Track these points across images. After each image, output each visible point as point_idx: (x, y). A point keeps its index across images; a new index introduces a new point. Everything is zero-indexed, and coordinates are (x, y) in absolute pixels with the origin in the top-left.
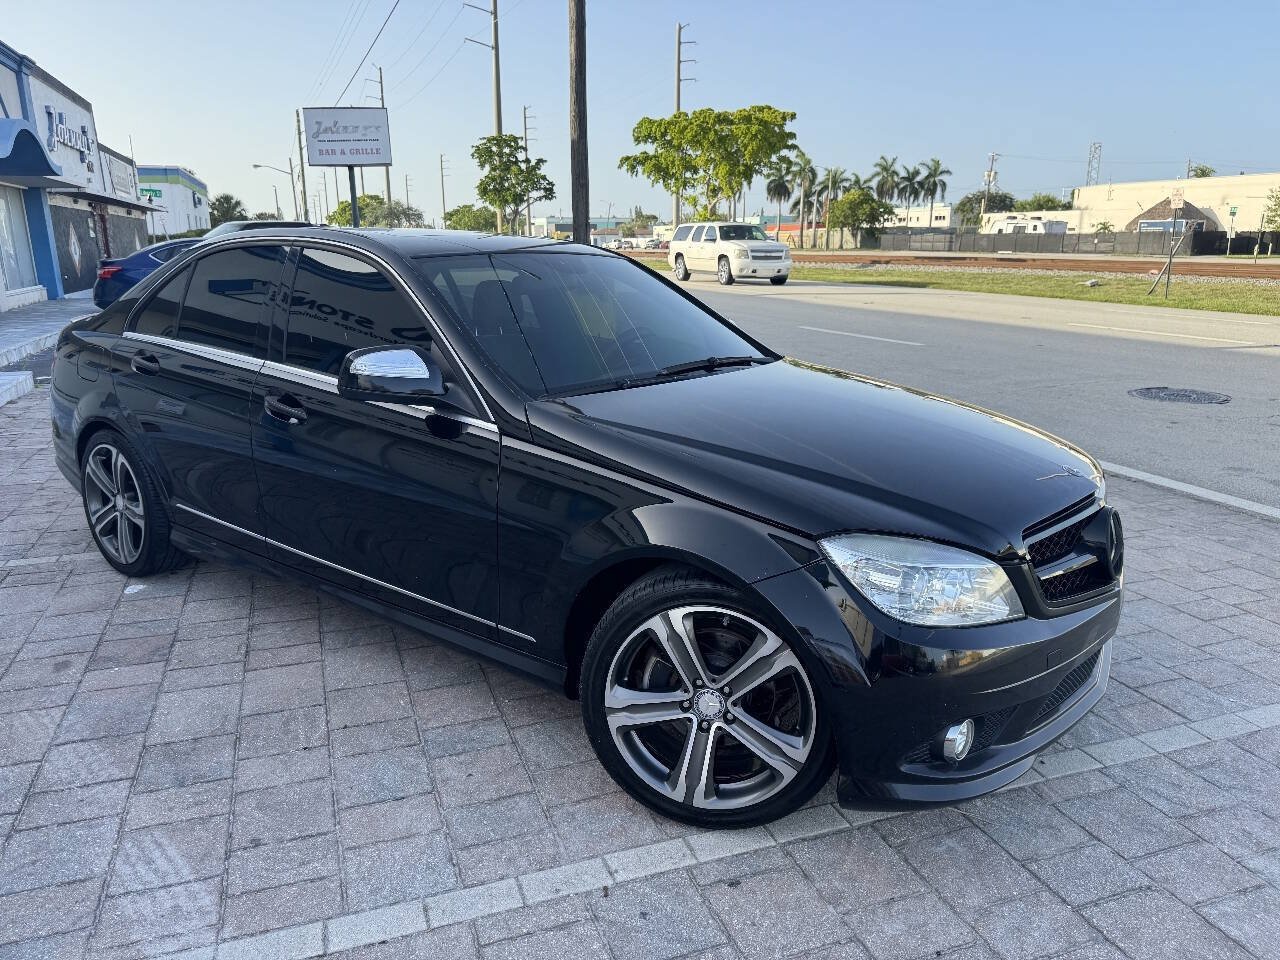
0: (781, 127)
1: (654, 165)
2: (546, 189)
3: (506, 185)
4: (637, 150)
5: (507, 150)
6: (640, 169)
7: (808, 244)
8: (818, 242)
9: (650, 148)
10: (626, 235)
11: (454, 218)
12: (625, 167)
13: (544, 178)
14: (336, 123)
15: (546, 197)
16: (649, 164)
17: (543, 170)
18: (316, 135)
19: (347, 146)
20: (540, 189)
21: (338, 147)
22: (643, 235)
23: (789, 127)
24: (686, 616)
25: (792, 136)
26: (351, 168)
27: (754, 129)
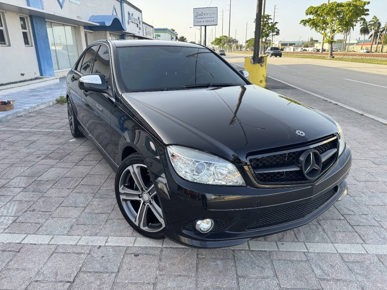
0: (363, 7)
1: (312, 23)
2: (276, 32)
3: (264, 31)
4: (307, 18)
5: (265, 20)
6: (307, 24)
7: (373, 50)
8: (378, 49)
9: (311, 17)
10: (305, 47)
11: (249, 42)
12: (302, 23)
13: (276, 28)
14: (202, 13)
15: (276, 35)
16: (311, 22)
17: (276, 26)
18: (196, 17)
19: (205, 20)
20: (275, 32)
21: (202, 20)
22: (311, 47)
23: (366, 7)
24: (138, 167)
25: (368, 10)
26: (205, 26)
27: (351, 8)
